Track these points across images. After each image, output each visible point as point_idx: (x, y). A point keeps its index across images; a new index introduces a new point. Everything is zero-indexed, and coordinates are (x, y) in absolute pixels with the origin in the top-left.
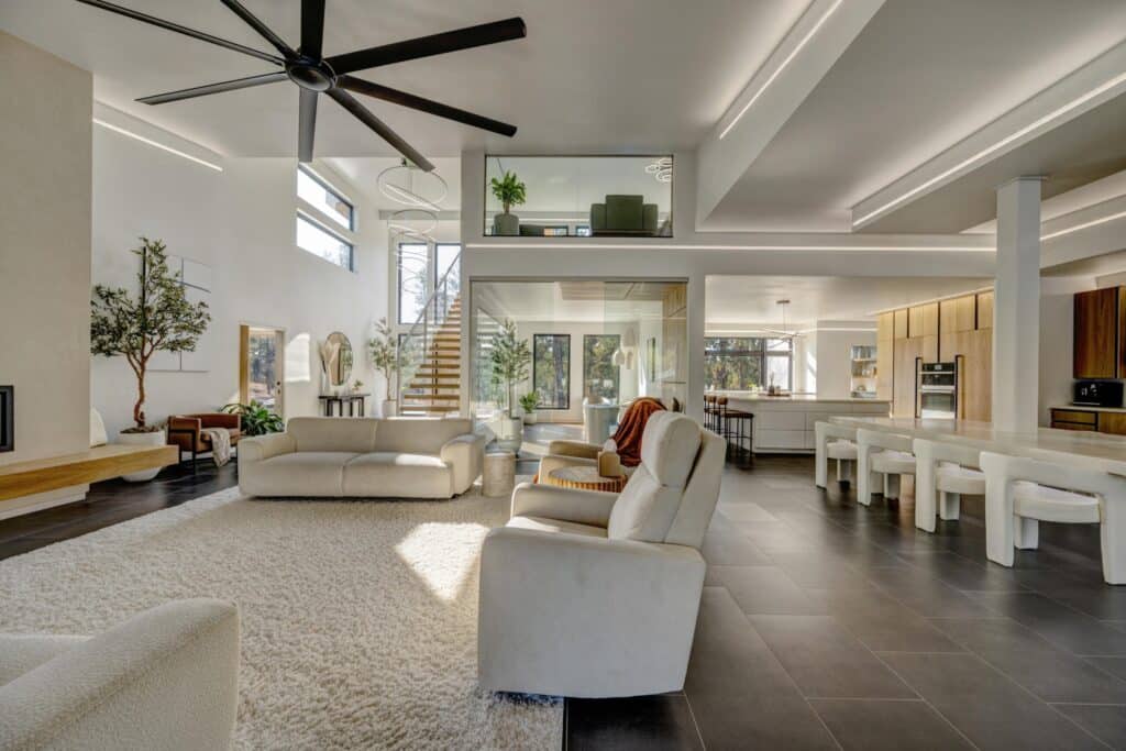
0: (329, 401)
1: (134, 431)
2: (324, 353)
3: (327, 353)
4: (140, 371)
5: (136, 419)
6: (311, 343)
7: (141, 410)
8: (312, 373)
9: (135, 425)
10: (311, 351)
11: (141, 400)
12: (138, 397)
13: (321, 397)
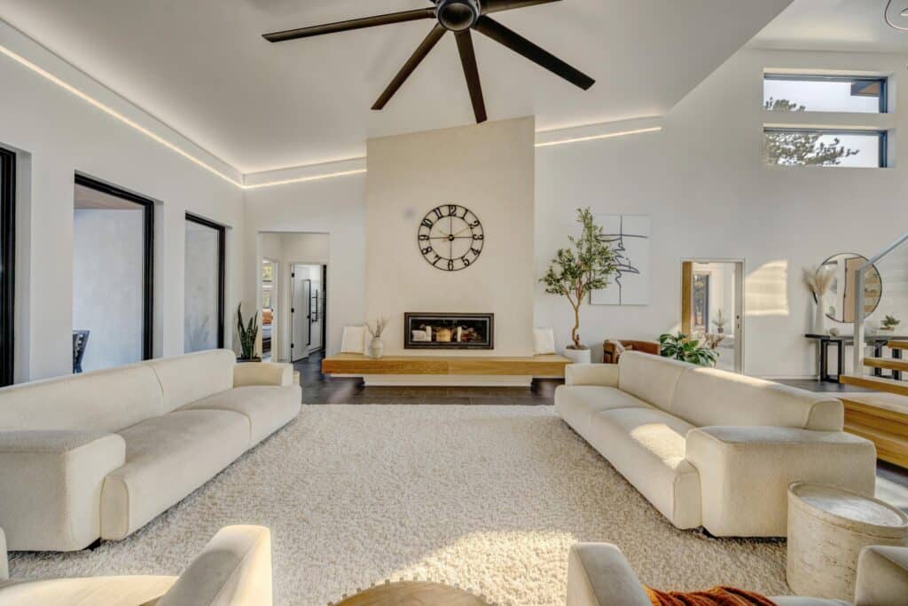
0: (823, 341)
1: (572, 348)
2: (812, 282)
3: (816, 281)
4: (576, 303)
5: (573, 339)
6: (788, 271)
7: (576, 334)
8: (790, 305)
9: (573, 343)
10: (789, 280)
11: (577, 326)
12: (575, 324)
13: (807, 336)
